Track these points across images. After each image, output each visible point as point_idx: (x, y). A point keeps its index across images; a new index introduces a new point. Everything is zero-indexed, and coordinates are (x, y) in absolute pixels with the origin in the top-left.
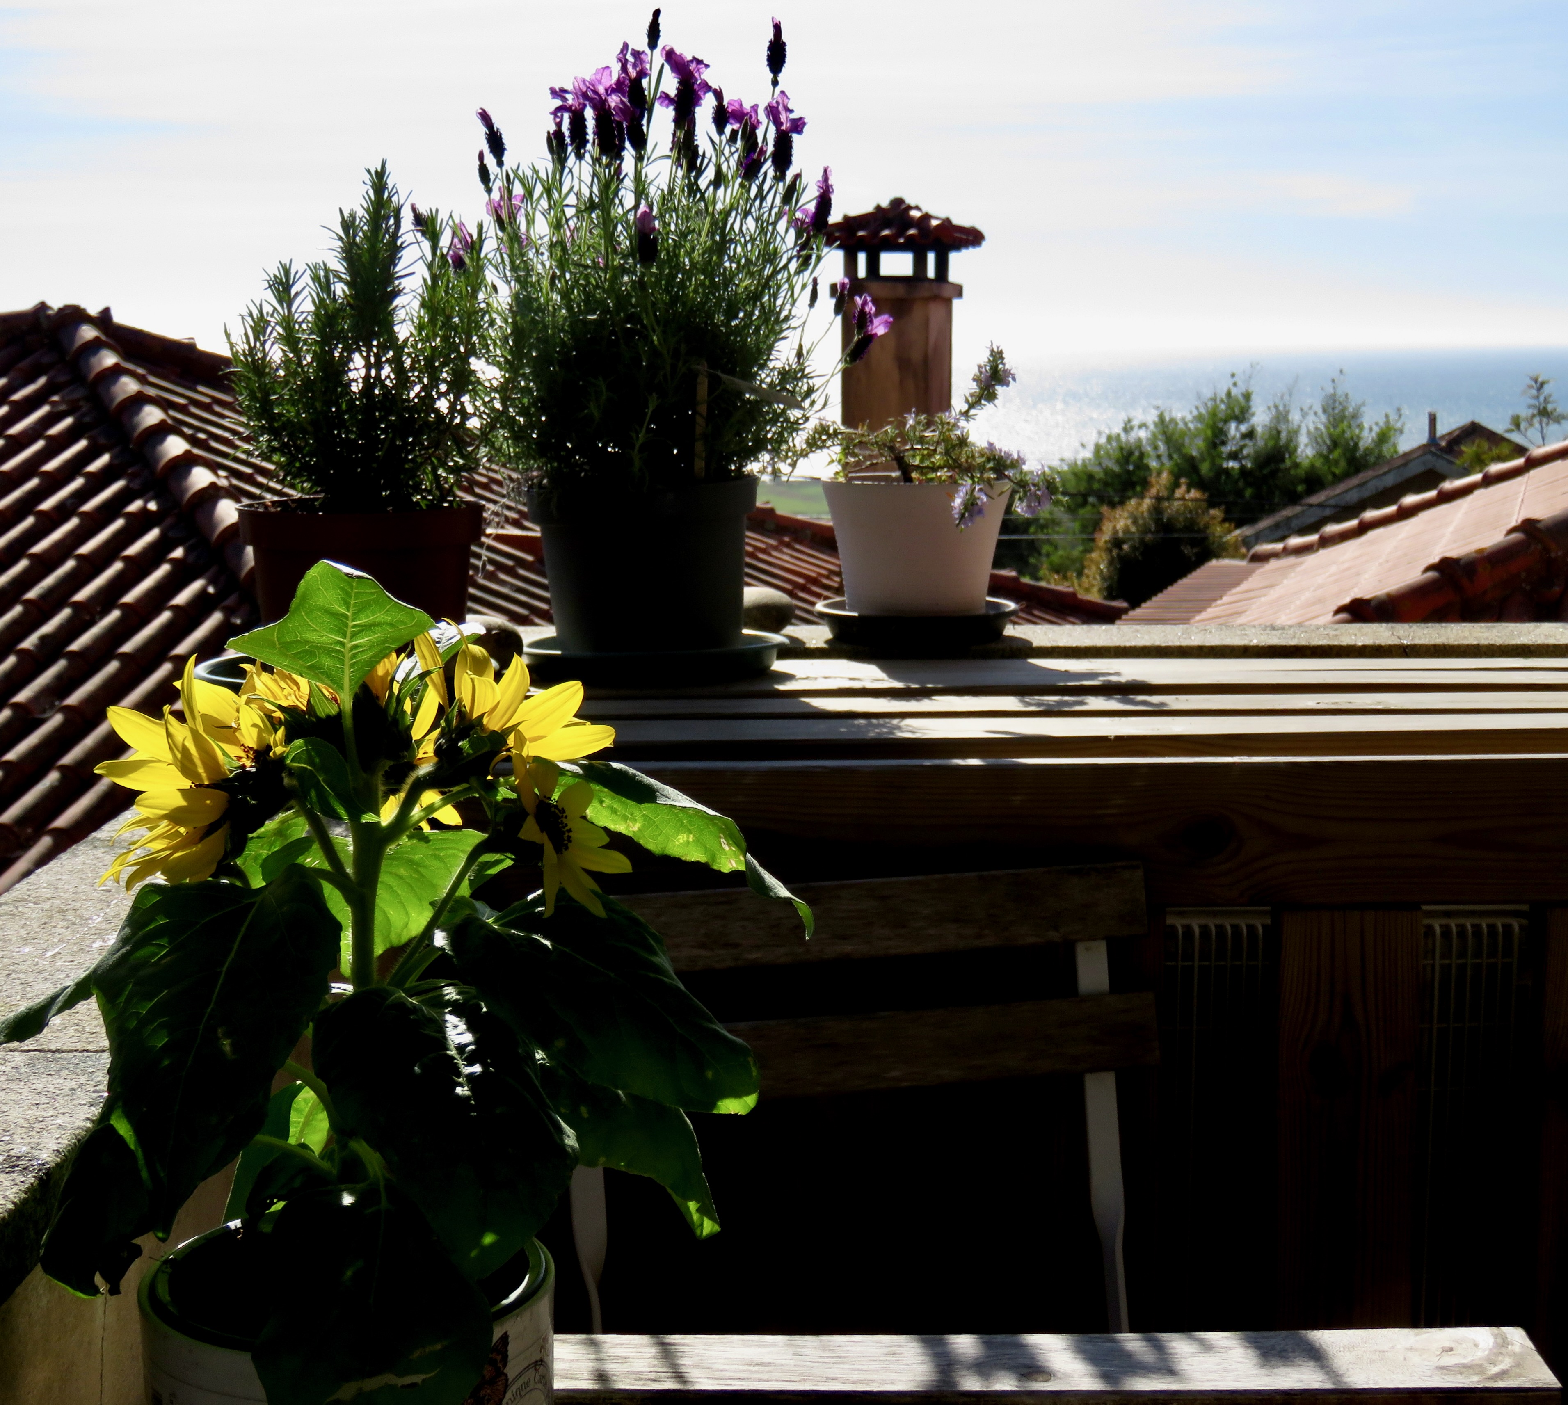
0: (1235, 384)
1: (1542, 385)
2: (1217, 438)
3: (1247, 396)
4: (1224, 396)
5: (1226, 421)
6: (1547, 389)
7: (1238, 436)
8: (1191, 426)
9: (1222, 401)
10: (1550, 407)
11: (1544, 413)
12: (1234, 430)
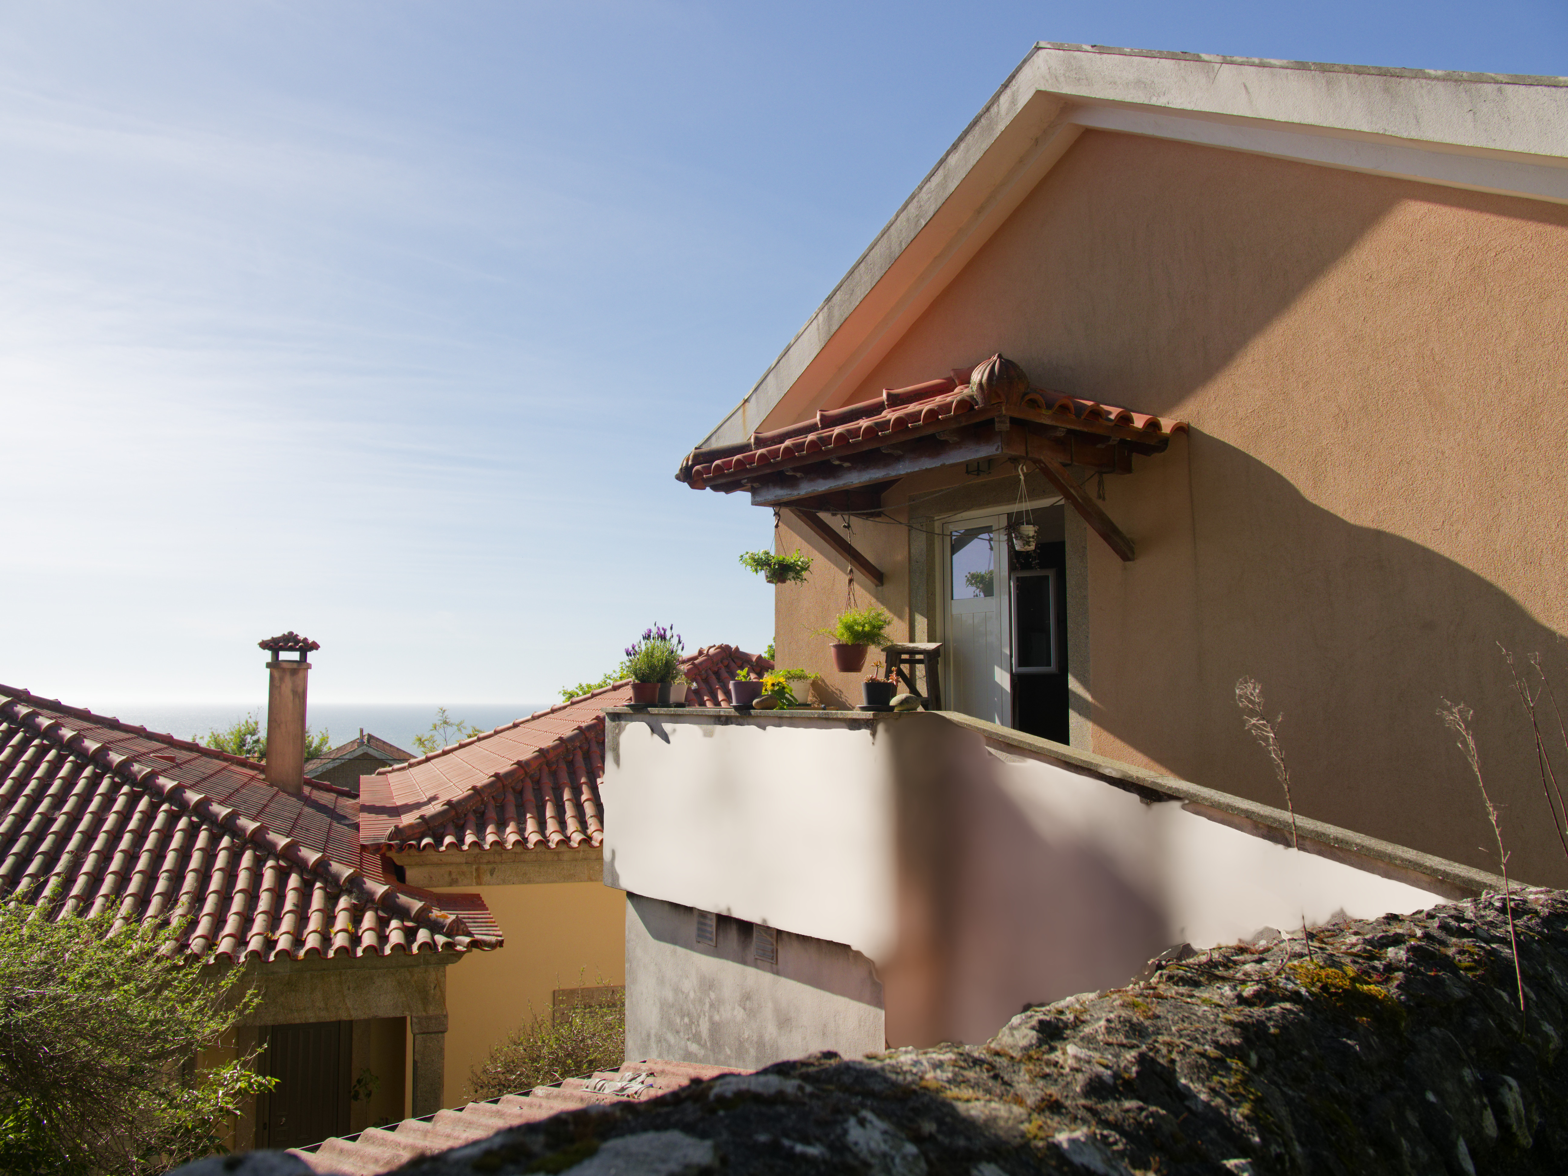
0: (250, 717)
1: (444, 711)
2: (242, 743)
3: (257, 723)
4: (244, 723)
5: (245, 735)
6: (446, 713)
7: (251, 741)
8: (227, 737)
9: (243, 725)
10: (448, 720)
11: (445, 722)
12: (249, 739)
